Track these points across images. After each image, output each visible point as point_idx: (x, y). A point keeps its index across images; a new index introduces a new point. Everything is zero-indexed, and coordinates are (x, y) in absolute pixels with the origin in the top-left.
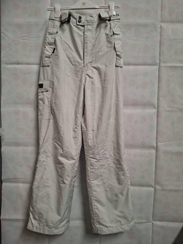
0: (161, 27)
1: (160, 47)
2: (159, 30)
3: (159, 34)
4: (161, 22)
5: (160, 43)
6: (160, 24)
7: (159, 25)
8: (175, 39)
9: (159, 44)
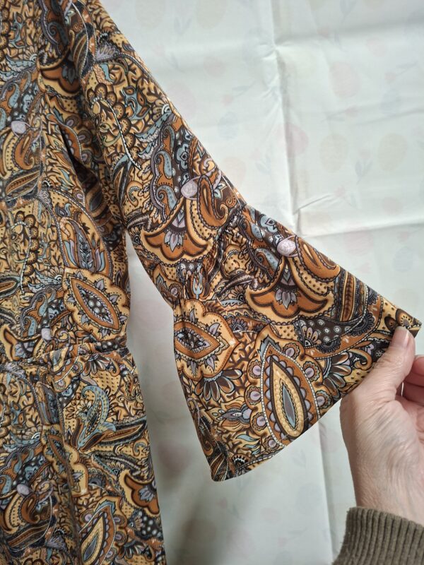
0: (282, 65)
1: (291, 155)
2: (276, 81)
3: (280, 99)
4: (279, 41)
5: (289, 137)
6: (278, 53)
7: (273, 58)
8: (352, 111)
9: (283, 142)
